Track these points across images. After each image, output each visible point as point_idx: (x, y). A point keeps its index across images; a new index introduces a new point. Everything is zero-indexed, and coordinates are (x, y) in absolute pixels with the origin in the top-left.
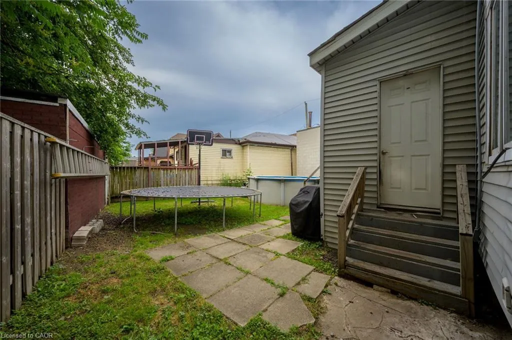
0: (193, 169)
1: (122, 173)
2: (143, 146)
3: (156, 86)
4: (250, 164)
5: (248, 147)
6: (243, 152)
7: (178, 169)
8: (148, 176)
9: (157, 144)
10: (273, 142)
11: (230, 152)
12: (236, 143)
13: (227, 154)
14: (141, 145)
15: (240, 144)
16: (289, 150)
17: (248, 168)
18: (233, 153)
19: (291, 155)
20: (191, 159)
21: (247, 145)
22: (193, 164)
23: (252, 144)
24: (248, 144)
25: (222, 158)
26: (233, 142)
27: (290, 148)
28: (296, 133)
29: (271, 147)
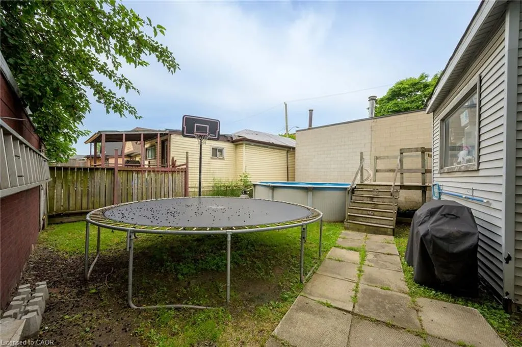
0: (175, 171)
1: (70, 178)
2: (104, 138)
3: (159, 26)
4: (246, 167)
5: (244, 146)
6: (236, 153)
7: (149, 171)
8: (113, 182)
9: (126, 135)
10: (271, 142)
11: (221, 151)
12: (229, 141)
13: (218, 153)
14: (101, 135)
15: (233, 142)
16: (285, 152)
17: (244, 172)
18: (225, 153)
19: (287, 157)
20: (173, 158)
21: (242, 144)
22: (176, 165)
23: (248, 142)
24: (244, 142)
25: (212, 158)
26: (225, 139)
27: (287, 149)
28: (295, 132)
29: (267, 147)
